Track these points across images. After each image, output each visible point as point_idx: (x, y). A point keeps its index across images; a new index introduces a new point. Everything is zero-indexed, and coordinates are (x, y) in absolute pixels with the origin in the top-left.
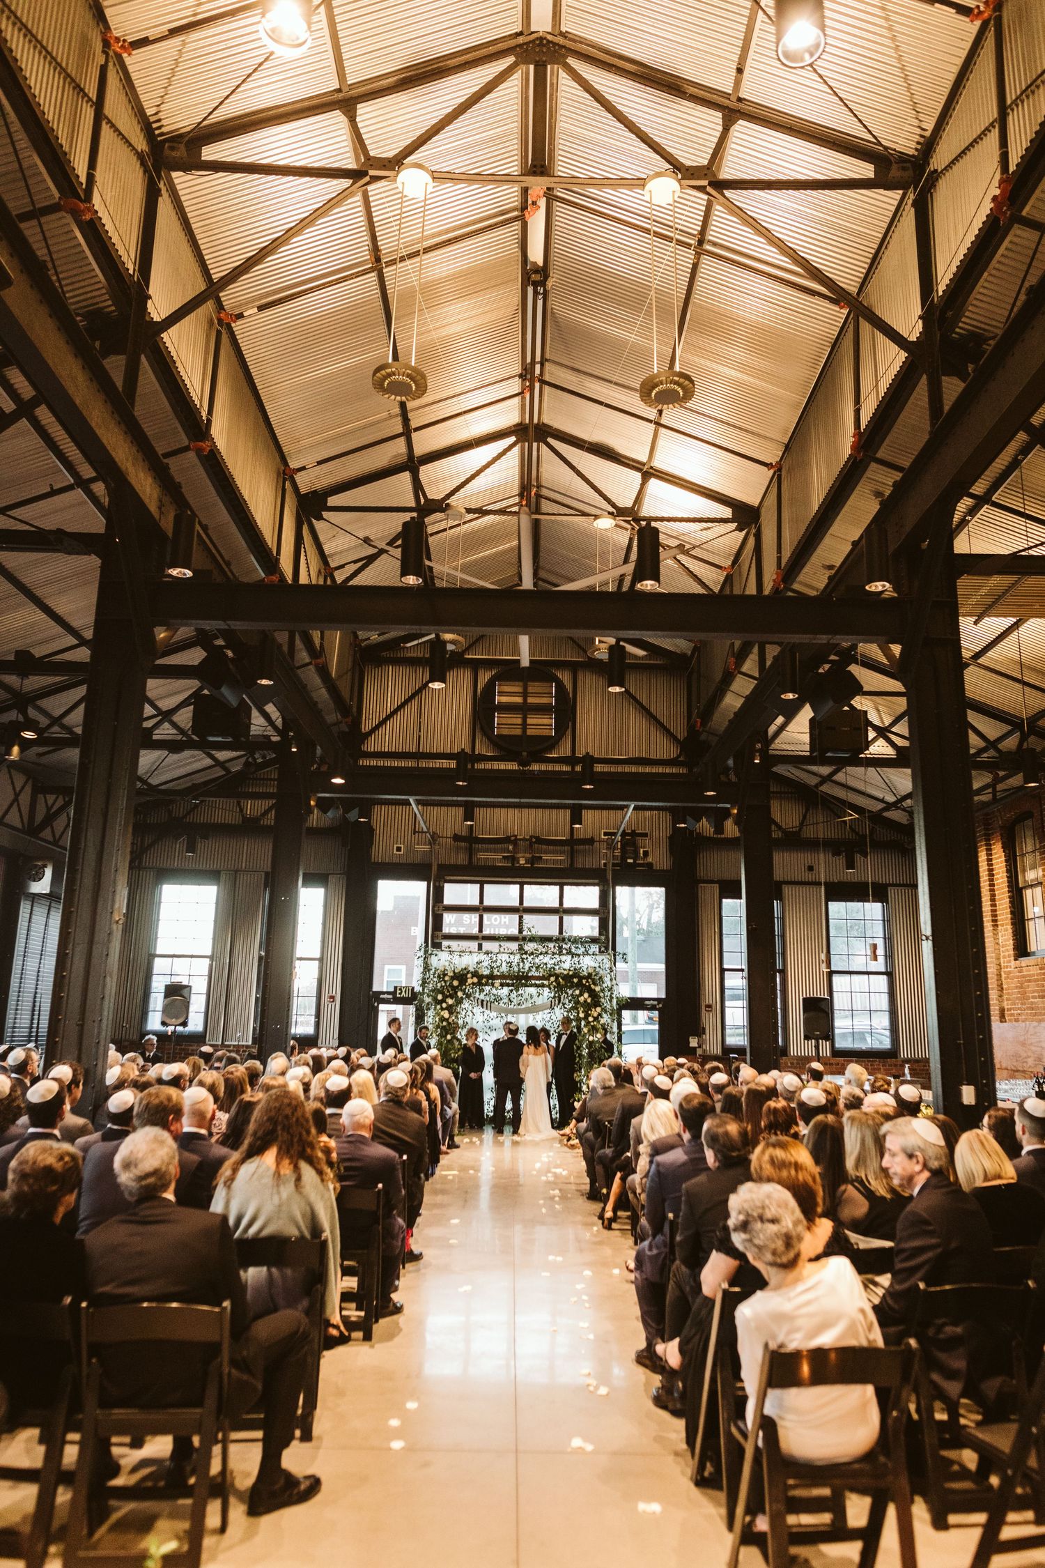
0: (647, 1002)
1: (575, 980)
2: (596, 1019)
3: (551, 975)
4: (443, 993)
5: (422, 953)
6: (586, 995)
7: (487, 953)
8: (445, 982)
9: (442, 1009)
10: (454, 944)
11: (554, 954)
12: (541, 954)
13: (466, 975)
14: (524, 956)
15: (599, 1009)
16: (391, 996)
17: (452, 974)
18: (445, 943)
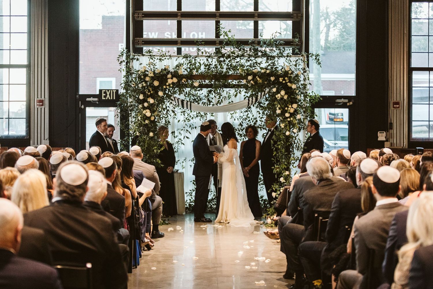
0: (338, 101)
1: (272, 79)
2: (292, 115)
3: (248, 75)
4: (144, 93)
5: (124, 58)
6: (283, 93)
7: (186, 57)
8: (146, 82)
9: (144, 108)
10: (155, 50)
11: (250, 56)
12: (238, 56)
13: (166, 75)
14: (222, 59)
15: (295, 106)
16: (96, 99)
17: (152, 75)
18: (145, 49)
